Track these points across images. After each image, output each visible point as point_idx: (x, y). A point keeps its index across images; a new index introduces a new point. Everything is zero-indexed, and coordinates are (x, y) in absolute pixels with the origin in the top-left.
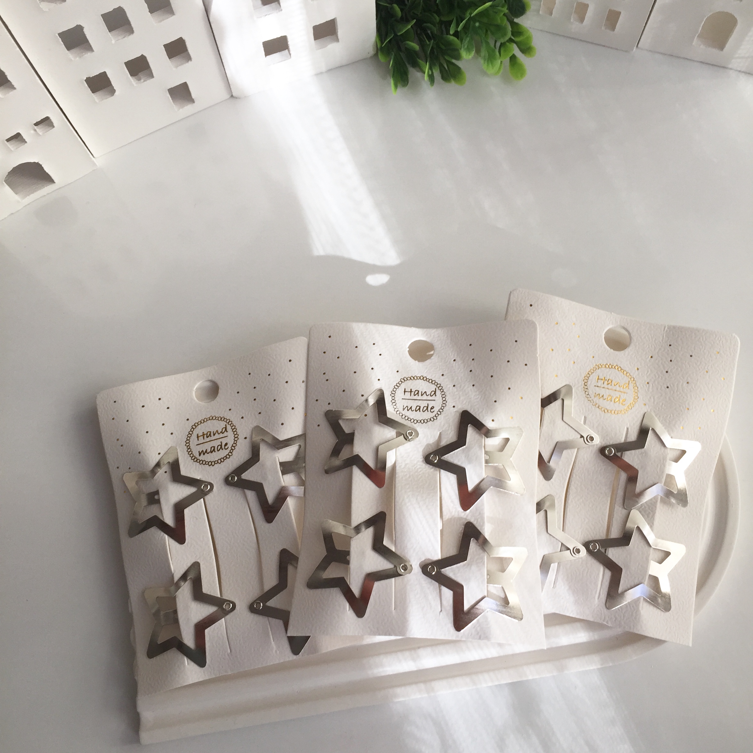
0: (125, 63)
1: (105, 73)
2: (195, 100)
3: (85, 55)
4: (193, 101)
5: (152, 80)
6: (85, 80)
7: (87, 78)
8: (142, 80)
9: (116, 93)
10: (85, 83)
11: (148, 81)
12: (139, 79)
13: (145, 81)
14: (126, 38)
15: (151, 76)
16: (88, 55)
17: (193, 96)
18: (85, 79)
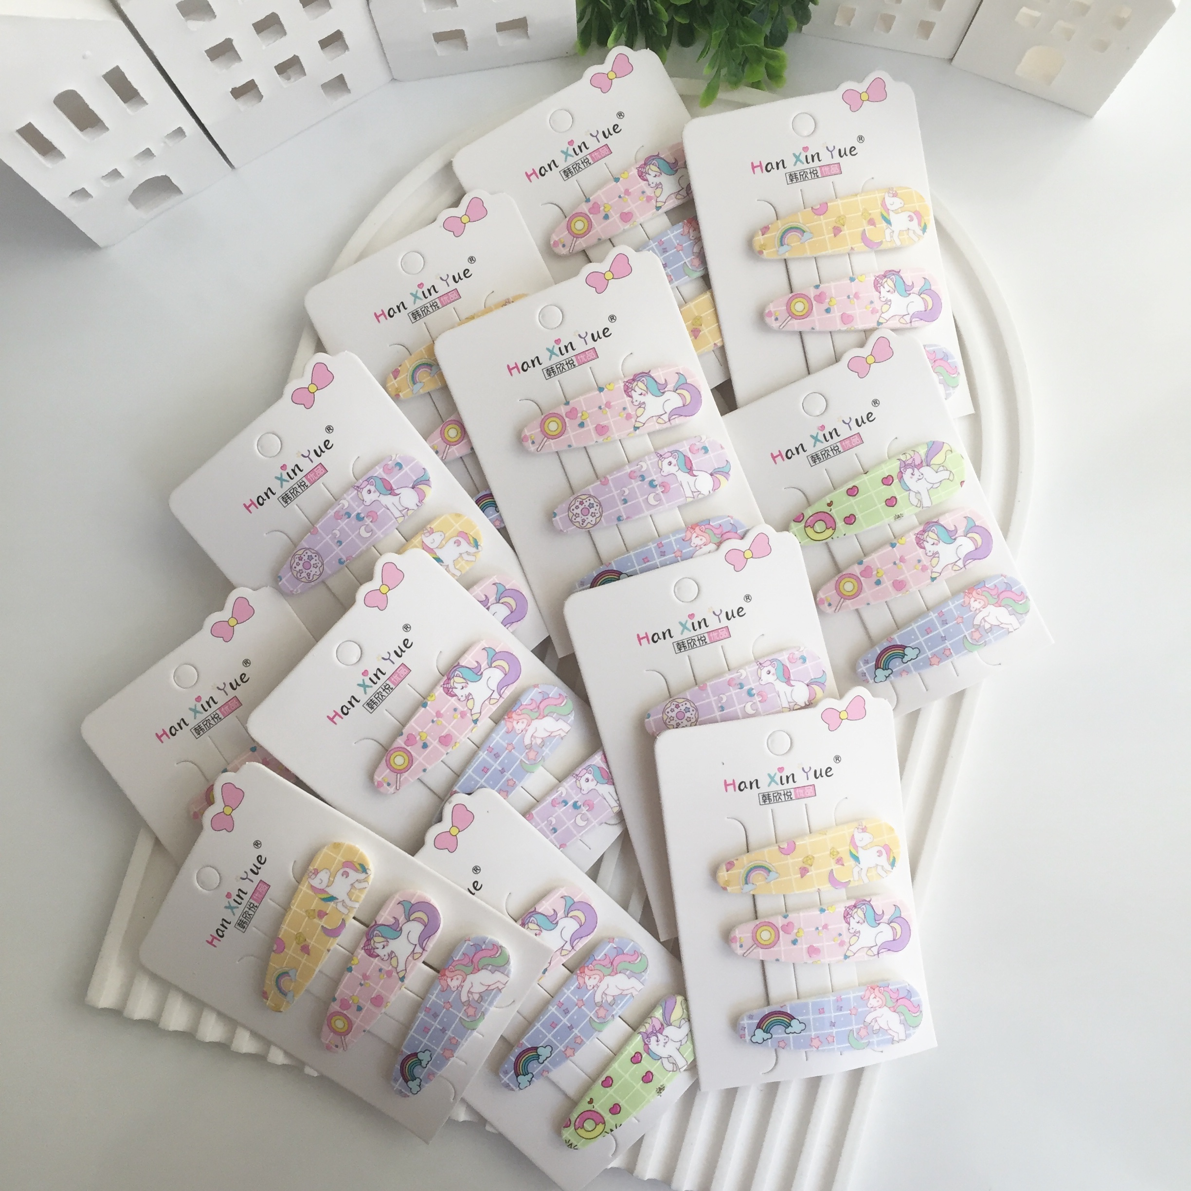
0: (275, 67)
1: (253, 80)
2: (352, 90)
3: (232, 66)
4: (349, 91)
5: (304, 78)
7: (232, 88)
8: (292, 80)
9: (263, 98)
10: (231, 94)
11: (300, 80)
12: (289, 79)
13: (295, 80)
14: (277, 42)
15: (303, 72)
16: (237, 64)
17: (349, 86)
18: (230, 90)
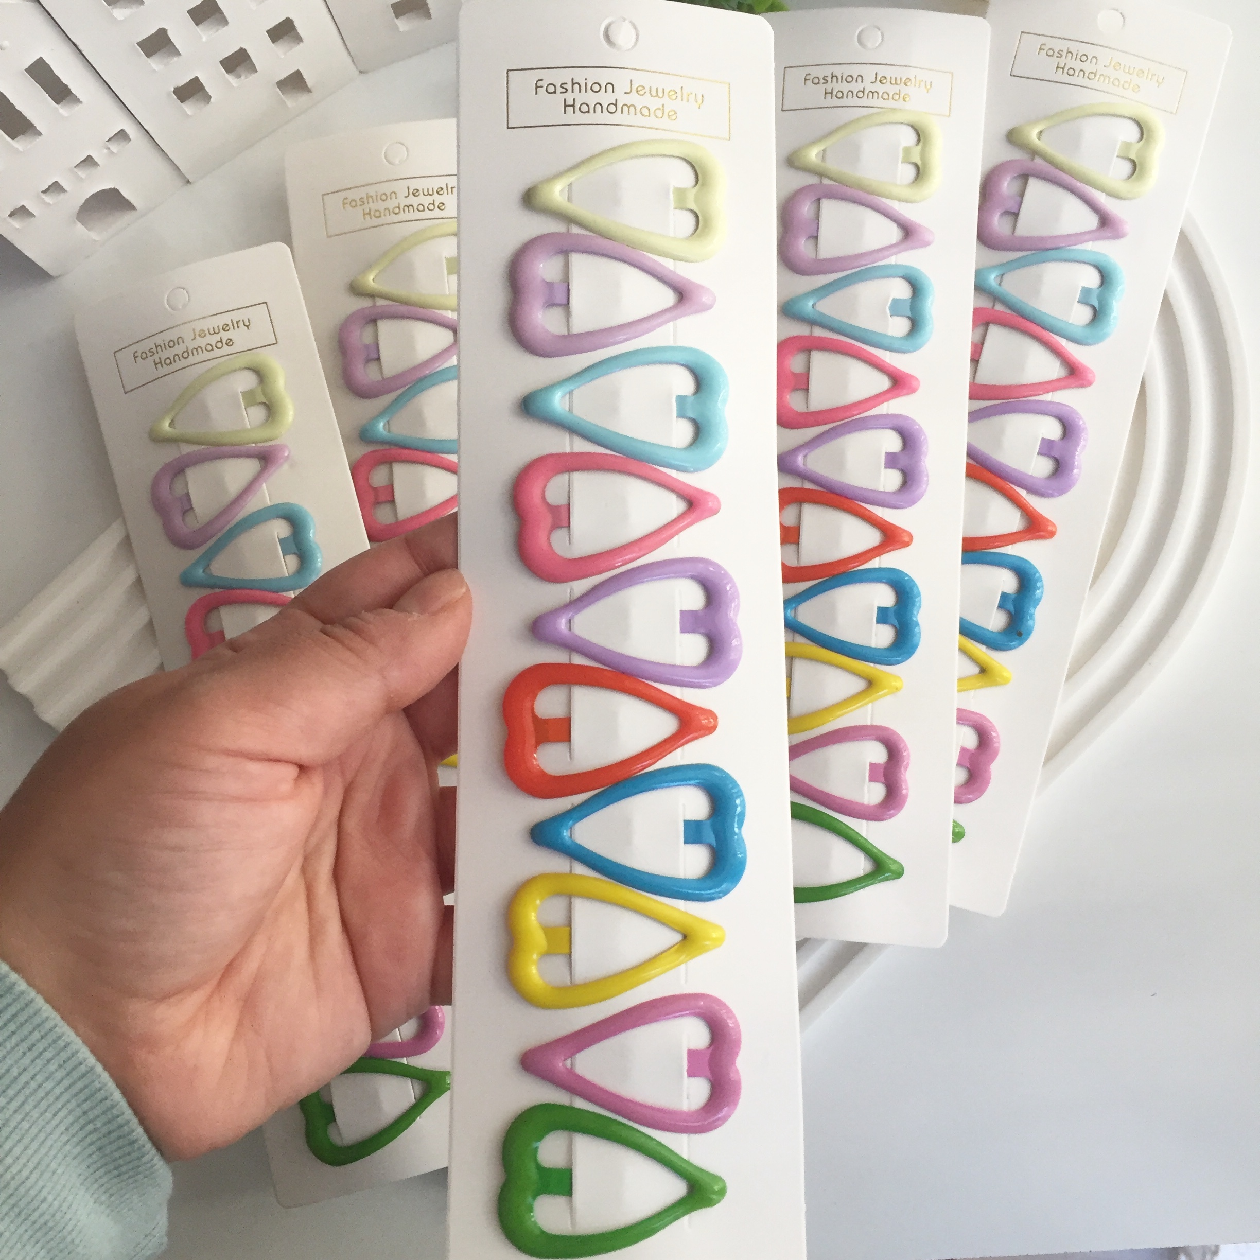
0: (221, 62)
1: (197, 79)
2: (313, 89)
3: (171, 62)
4: (309, 91)
5: (255, 75)
6: (174, 92)
7: (174, 88)
8: (243, 77)
9: (212, 100)
10: (174, 95)
11: (251, 77)
12: (239, 76)
13: (246, 77)
14: (219, 31)
15: (253, 69)
16: (175, 59)
17: (309, 84)
18: (173, 89)
